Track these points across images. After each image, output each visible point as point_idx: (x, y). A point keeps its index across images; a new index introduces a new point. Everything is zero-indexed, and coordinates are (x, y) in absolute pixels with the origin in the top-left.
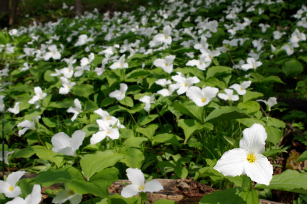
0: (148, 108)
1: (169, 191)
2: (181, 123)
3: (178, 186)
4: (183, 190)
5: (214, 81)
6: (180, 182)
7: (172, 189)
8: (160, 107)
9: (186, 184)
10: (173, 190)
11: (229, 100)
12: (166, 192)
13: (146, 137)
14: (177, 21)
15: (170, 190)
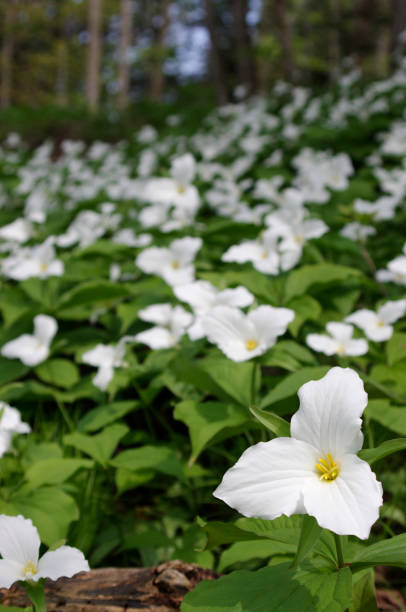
0: (104, 380)
1: (131, 597)
2: (186, 411)
3: (157, 581)
4: (172, 591)
5: (307, 304)
6: (163, 570)
7: (140, 589)
8: (144, 381)
9: (182, 576)
10: (142, 593)
11: (341, 354)
12: (120, 600)
13: (86, 456)
14: (242, 165)
15: (135, 593)
